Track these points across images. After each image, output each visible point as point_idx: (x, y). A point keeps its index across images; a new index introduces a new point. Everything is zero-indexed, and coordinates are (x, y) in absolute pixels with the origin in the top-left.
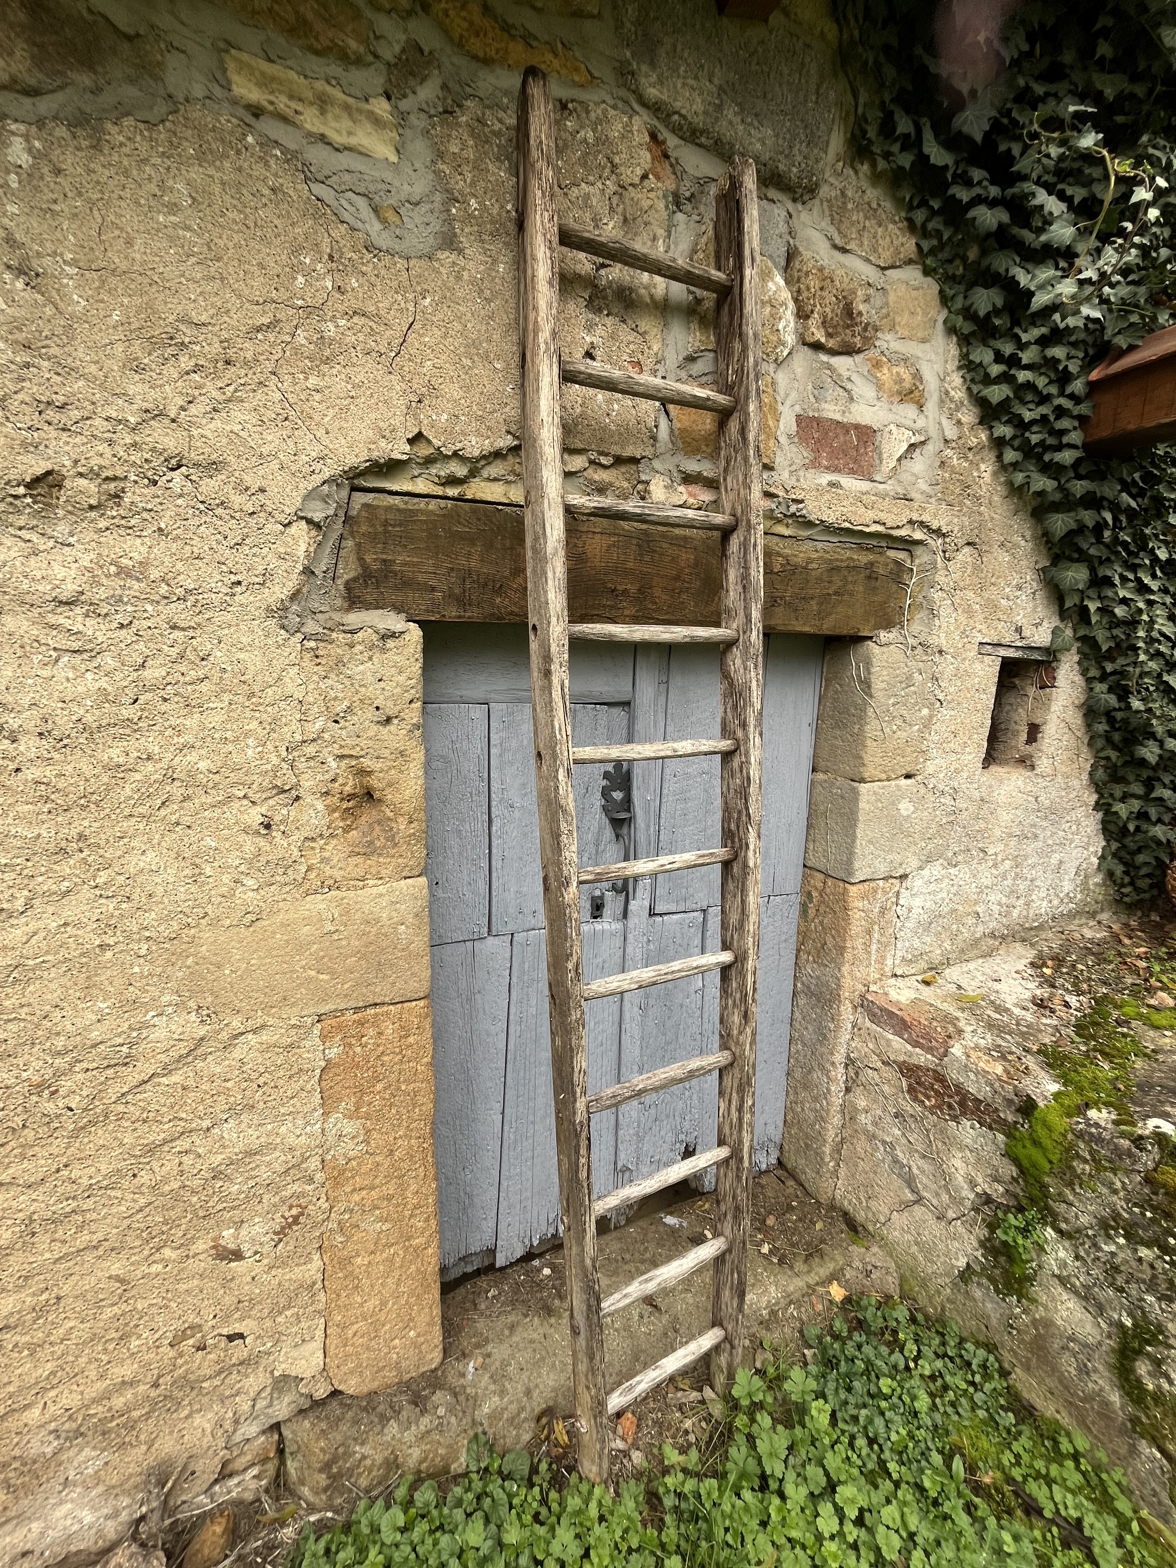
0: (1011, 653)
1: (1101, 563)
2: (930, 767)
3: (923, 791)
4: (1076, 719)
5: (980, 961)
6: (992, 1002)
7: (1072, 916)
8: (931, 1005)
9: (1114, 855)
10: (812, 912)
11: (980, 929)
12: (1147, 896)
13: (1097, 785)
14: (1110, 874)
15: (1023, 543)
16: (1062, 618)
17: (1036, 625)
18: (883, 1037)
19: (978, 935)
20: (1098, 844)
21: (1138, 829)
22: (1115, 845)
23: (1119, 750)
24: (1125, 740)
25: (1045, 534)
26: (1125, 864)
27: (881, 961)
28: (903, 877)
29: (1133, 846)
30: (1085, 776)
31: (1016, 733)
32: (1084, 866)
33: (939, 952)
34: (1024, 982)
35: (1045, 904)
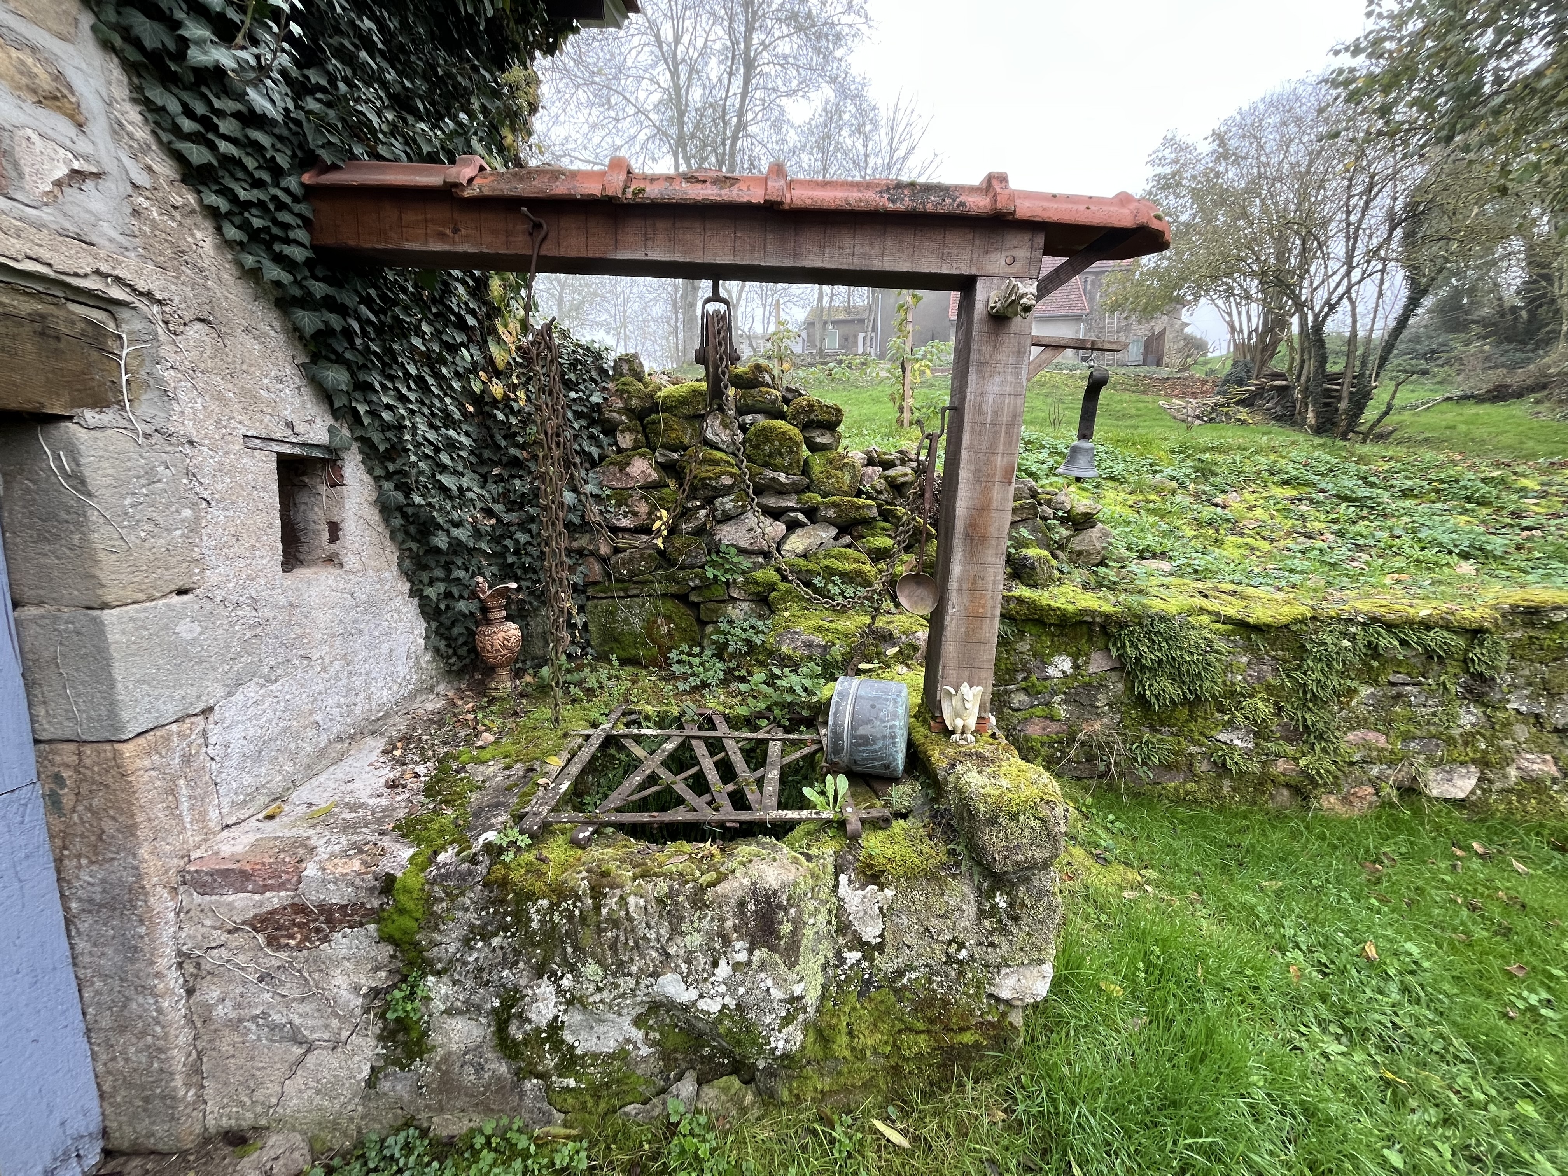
0: (287, 449)
1: (359, 368)
2: (212, 578)
3: (208, 607)
4: (374, 516)
5: (331, 769)
6: (347, 804)
7: (413, 696)
8: (276, 838)
9: (436, 633)
10: (68, 799)
11: (323, 739)
12: (467, 661)
13: (406, 574)
14: (437, 650)
15: (272, 333)
16: (336, 419)
17: (309, 422)
18: (219, 904)
19: (322, 745)
20: (421, 627)
21: (447, 606)
22: (434, 625)
23: (419, 541)
24: (420, 532)
25: (296, 329)
26: (447, 639)
27: (201, 817)
28: (207, 711)
29: (447, 622)
30: (394, 568)
31: (317, 533)
32: (413, 649)
33: (279, 778)
34: (377, 772)
35: (385, 693)
